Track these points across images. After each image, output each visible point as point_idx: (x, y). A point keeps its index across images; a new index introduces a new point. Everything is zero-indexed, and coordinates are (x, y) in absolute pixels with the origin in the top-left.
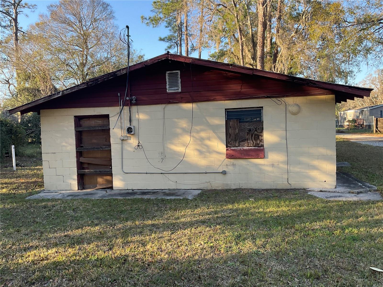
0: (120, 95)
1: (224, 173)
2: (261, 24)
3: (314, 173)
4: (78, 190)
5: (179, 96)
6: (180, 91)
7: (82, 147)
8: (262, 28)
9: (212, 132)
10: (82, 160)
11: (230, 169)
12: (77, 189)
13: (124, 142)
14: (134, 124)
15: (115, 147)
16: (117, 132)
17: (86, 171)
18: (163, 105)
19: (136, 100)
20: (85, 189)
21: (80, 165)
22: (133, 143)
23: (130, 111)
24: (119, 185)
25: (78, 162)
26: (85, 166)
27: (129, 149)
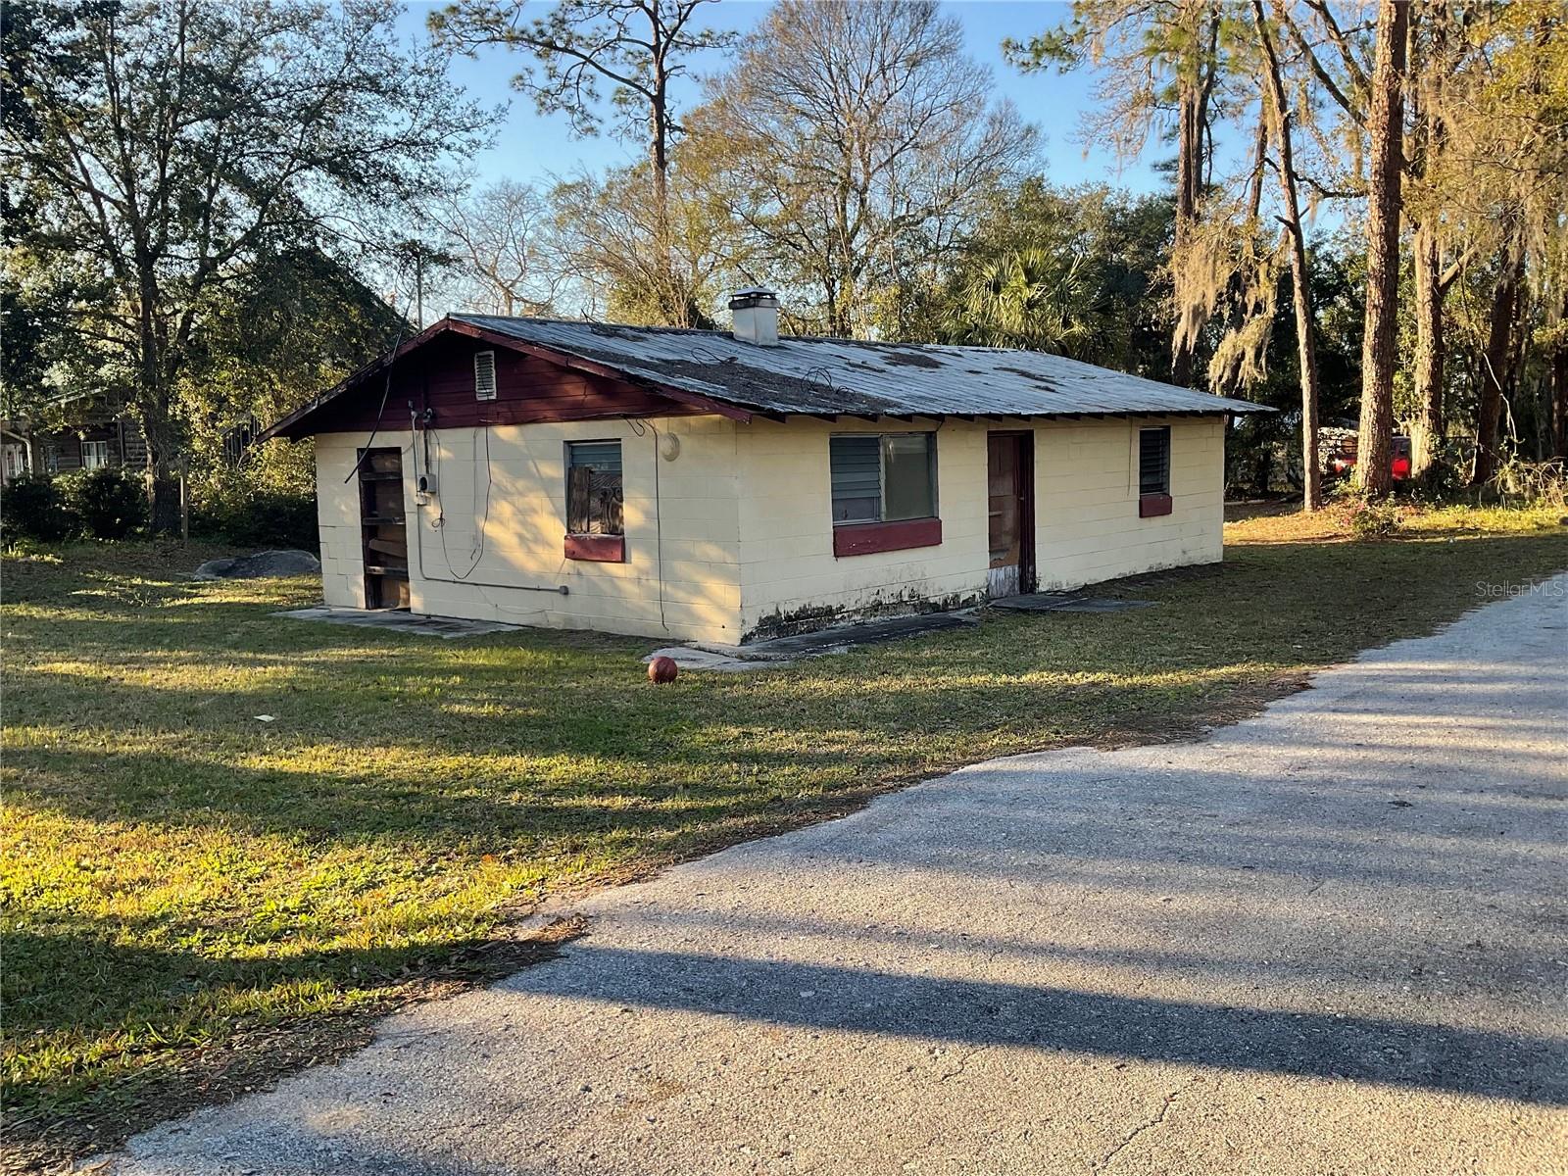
0: (413, 404)
1: (565, 591)
2: (1383, 36)
3: (701, 606)
4: (367, 608)
5: (492, 408)
6: (493, 397)
7: (376, 516)
8: (1388, 51)
9: (542, 494)
10: (374, 544)
11: (572, 583)
12: (364, 606)
13: (422, 510)
14: (434, 470)
15: (410, 520)
16: (410, 486)
17: (377, 568)
18: (473, 429)
19: (434, 417)
20: (380, 607)
21: (371, 557)
22: (433, 511)
23: (426, 441)
24: (417, 603)
25: (365, 547)
26: (382, 559)
27: (429, 526)
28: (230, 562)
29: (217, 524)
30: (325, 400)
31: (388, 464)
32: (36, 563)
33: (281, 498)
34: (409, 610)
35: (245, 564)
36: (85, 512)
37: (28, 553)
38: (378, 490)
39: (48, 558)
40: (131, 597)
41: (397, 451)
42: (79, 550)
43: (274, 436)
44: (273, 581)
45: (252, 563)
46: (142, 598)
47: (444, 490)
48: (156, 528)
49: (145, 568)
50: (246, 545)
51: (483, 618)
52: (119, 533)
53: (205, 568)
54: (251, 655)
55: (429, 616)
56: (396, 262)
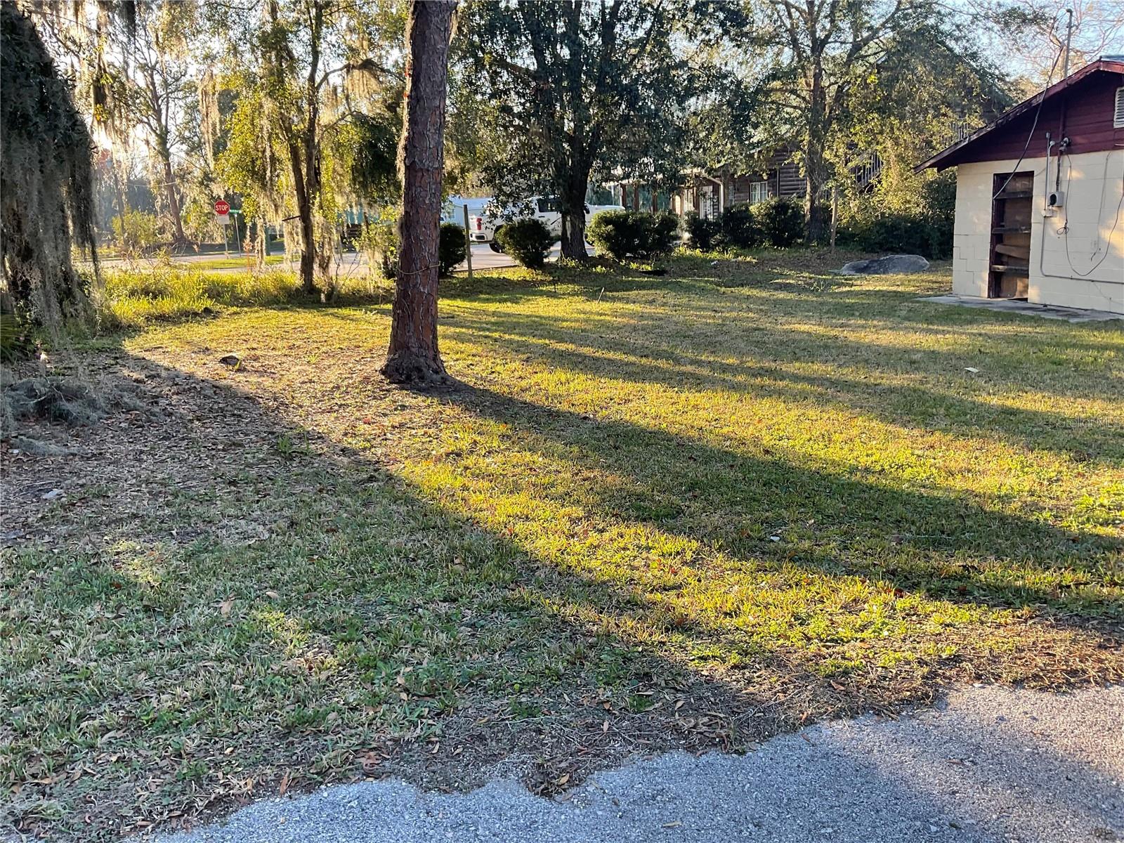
0: (1051, 135)
4: (989, 297)
7: (1004, 226)
10: (999, 248)
12: (986, 295)
13: (1048, 221)
14: (1064, 188)
15: (1036, 229)
16: (1040, 203)
17: (1000, 267)
18: (1107, 153)
19: (1069, 145)
20: (999, 297)
21: (996, 258)
22: (1058, 222)
23: (1059, 165)
24: (1033, 295)
25: (992, 251)
26: (1005, 259)
27: (1052, 233)
28: (864, 263)
29: (853, 236)
30: (974, 137)
31: (1020, 185)
32: (741, 262)
33: (899, 217)
34: (1026, 299)
35: (875, 264)
36: (768, 228)
37: (737, 255)
38: (1007, 205)
39: (748, 259)
40: (811, 285)
41: (1030, 175)
42: (766, 254)
43: (929, 167)
44: (901, 276)
45: (881, 263)
46: (819, 285)
47: (1072, 204)
48: (810, 240)
49: (808, 267)
50: (873, 251)
51: (1096, 308)
52: (788, 243)
53: (848, 268)
54: (925, 326)
55: (1045, 306)
56: (997, 27)
